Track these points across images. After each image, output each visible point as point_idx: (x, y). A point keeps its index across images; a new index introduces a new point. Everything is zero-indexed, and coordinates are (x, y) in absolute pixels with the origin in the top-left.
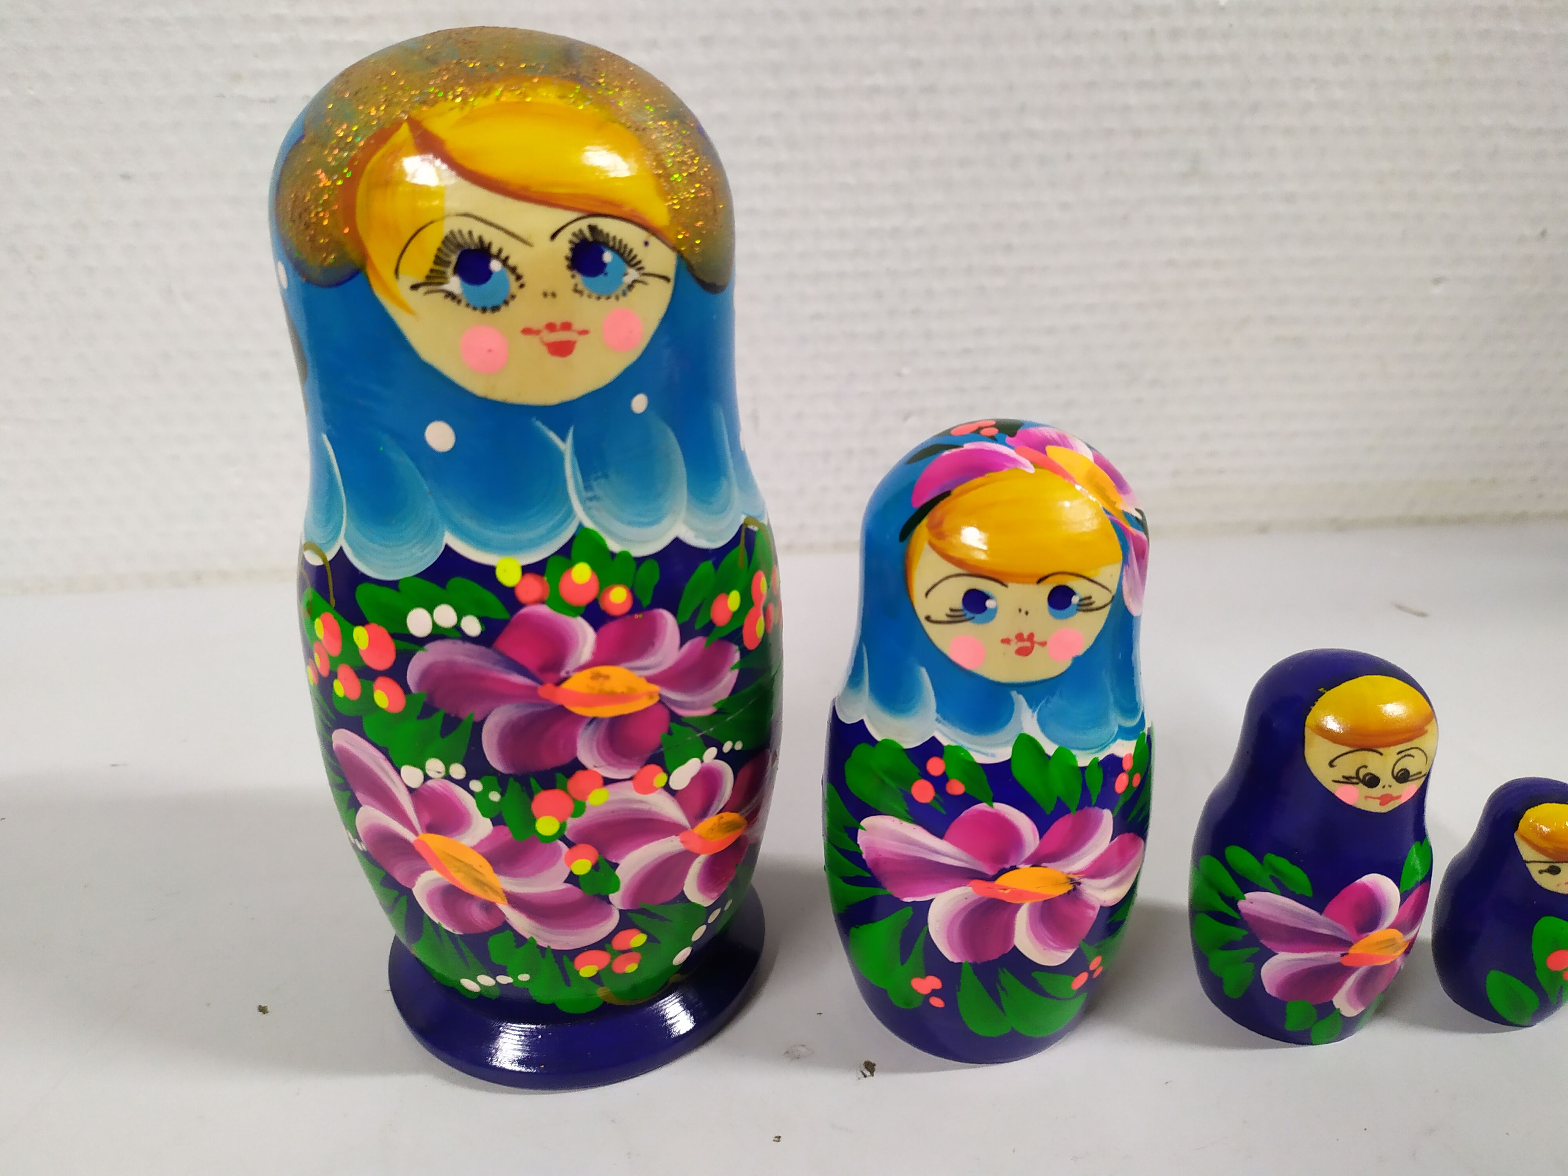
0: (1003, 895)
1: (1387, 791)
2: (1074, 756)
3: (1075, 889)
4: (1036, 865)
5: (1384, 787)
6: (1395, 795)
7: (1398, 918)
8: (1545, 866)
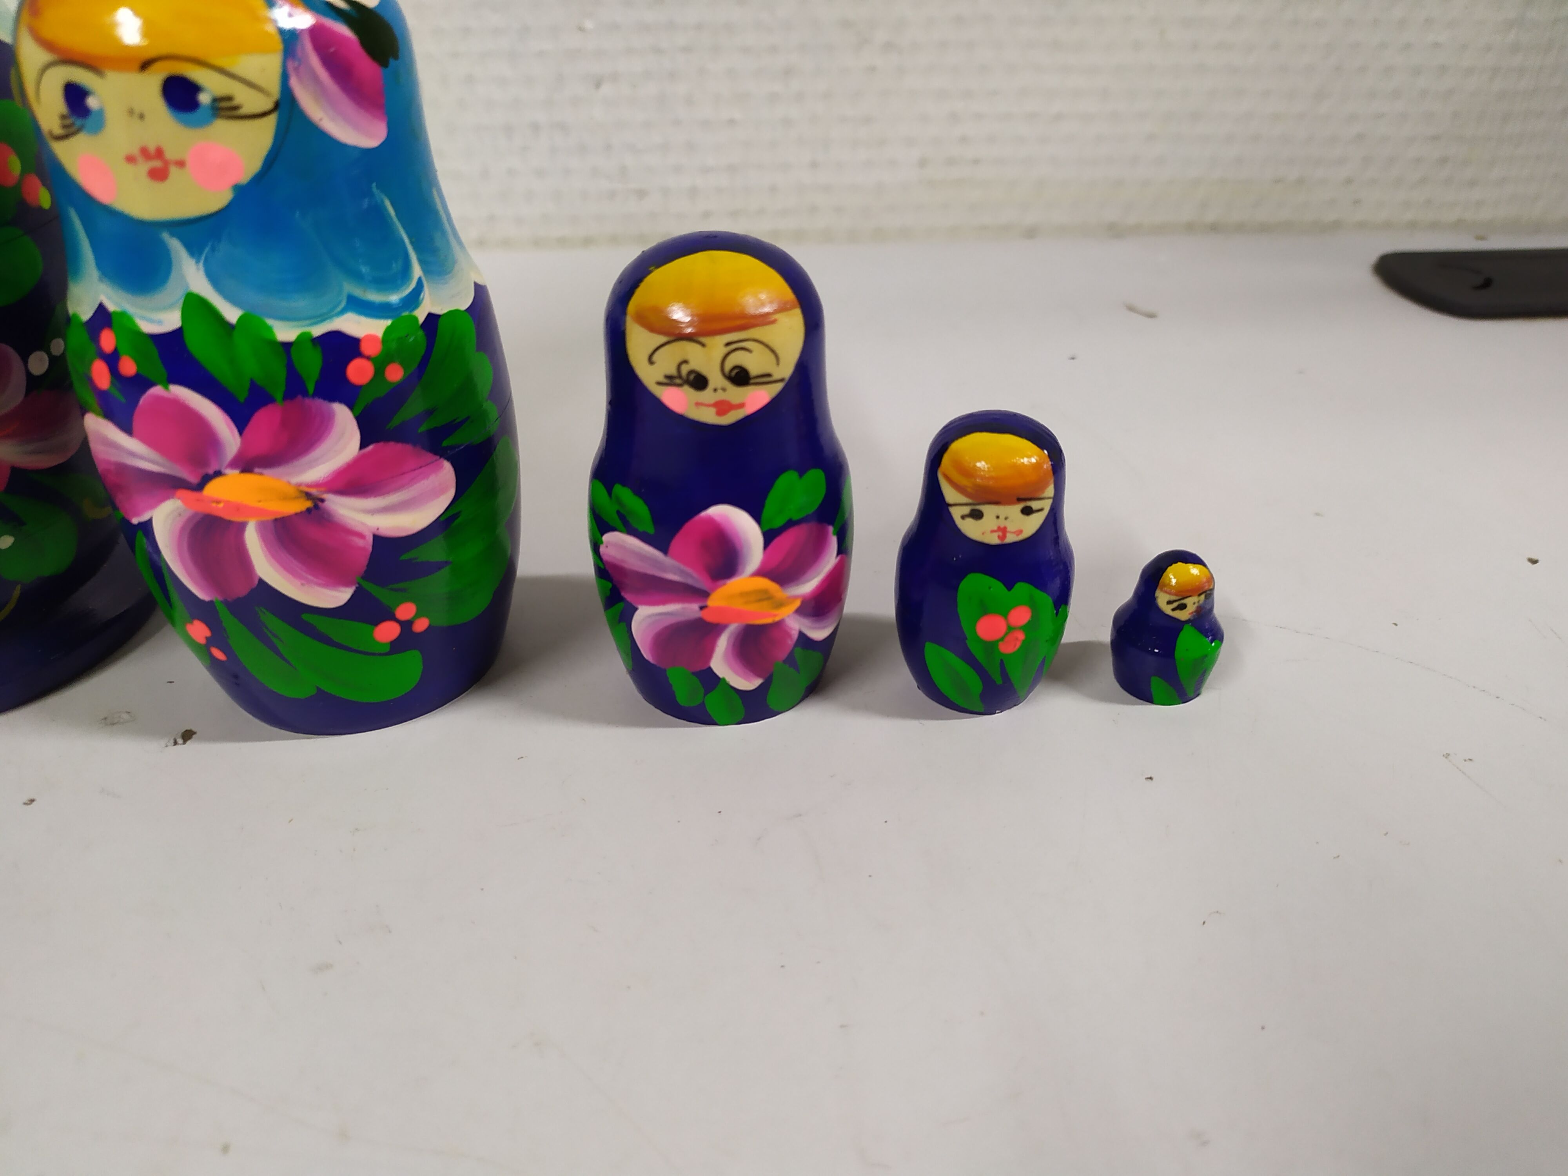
0: (218, 510)
1: (720, 396)
2: (269, 329)
3: (316, 507)
4: (247, 468)
5: (715, 390)
6: (735, 401)
7: (764, 563)
8: (966, 510)
